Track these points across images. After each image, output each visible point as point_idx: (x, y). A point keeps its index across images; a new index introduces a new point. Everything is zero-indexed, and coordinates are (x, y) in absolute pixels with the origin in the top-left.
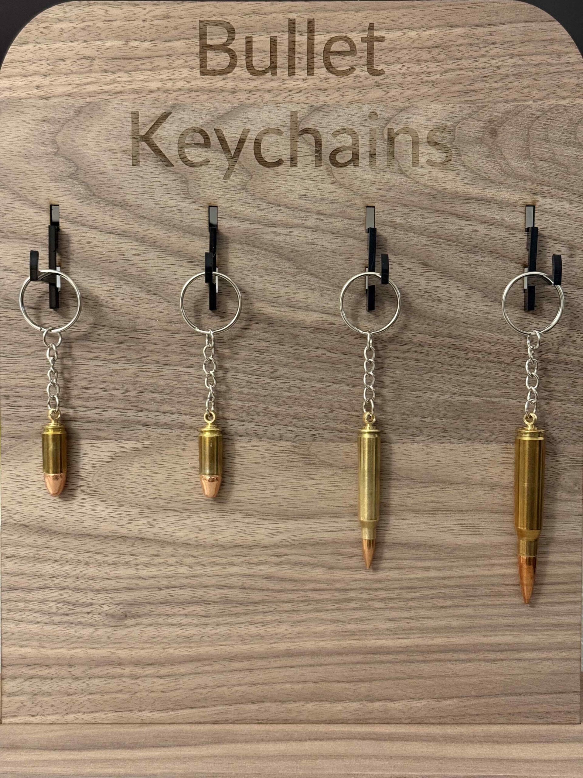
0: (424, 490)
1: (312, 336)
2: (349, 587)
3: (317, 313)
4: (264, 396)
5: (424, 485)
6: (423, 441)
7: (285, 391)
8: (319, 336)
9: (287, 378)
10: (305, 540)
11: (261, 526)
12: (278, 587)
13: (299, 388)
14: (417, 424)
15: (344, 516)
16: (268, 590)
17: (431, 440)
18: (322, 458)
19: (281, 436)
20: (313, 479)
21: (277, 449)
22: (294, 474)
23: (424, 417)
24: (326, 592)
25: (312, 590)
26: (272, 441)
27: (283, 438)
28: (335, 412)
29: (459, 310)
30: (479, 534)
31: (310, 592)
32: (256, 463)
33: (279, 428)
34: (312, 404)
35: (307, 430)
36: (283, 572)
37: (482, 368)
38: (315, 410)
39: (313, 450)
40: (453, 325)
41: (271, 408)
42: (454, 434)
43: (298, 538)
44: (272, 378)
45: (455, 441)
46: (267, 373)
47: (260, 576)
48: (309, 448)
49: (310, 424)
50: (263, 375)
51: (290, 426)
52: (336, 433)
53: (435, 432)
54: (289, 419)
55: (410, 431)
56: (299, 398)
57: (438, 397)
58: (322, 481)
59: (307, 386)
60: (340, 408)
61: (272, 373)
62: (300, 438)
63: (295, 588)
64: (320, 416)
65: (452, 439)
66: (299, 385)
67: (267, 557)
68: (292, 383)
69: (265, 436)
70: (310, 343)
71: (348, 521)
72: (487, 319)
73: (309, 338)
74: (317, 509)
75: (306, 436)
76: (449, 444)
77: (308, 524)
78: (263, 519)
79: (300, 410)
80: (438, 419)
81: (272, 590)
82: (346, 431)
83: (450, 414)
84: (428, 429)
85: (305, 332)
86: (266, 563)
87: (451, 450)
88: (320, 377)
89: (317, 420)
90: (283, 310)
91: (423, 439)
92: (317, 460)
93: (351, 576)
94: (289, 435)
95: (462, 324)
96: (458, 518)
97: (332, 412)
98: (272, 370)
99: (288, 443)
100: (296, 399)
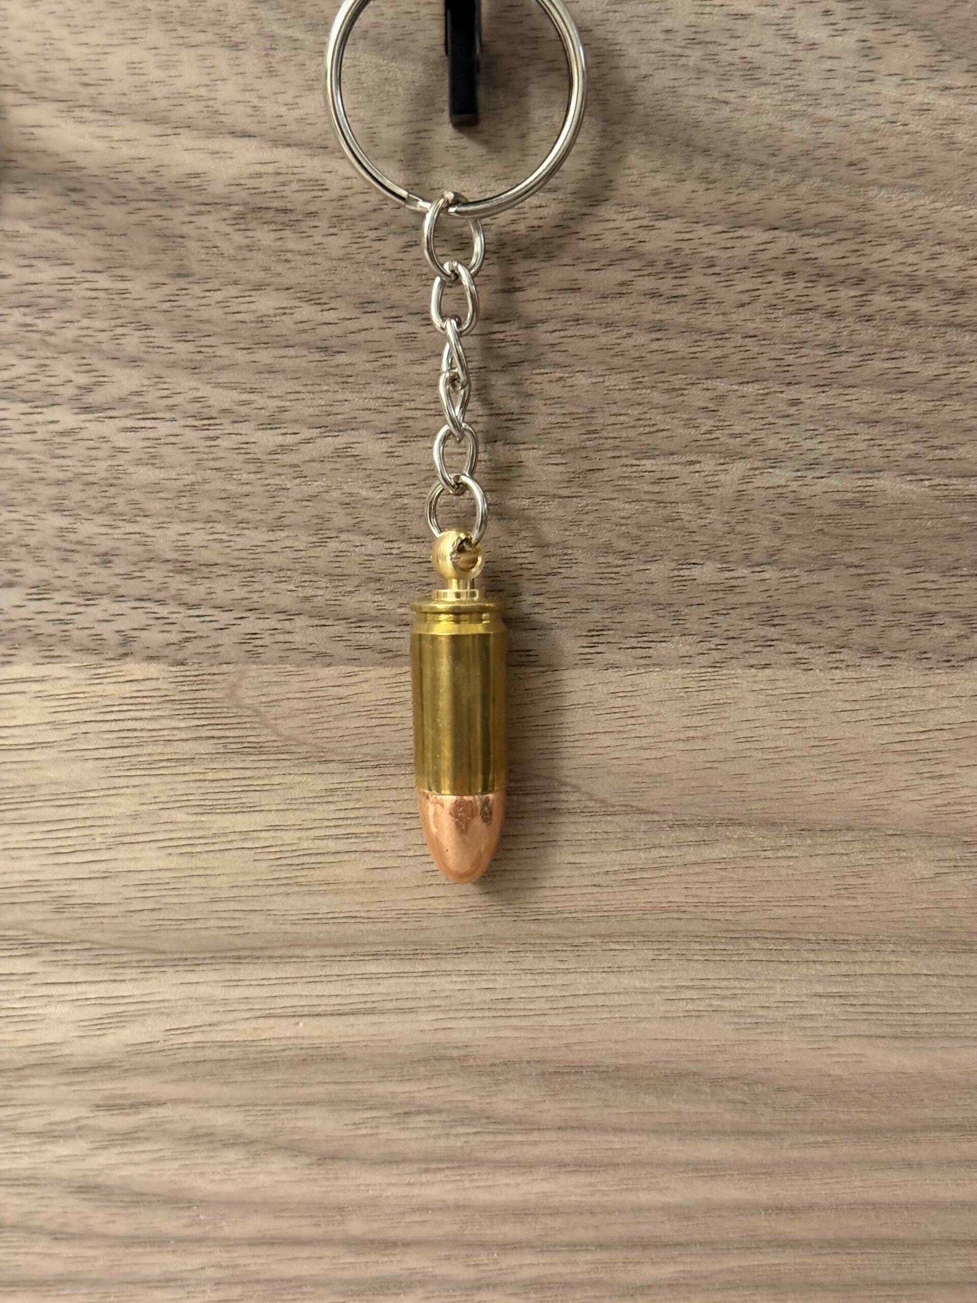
0: (691, 854)
1: (239, 238)
2: (399, 1233)
3: (253, 143)
4: (59, 483)
5: (688, 835)
6: (685, 660)
7: (139, 462)
8: (264, 236)
9: (145, 412)
10: (223, 1045)
11: (60, 990)
12: (122, 1226)
13: (189, 449)
14: (660, 591)
15: (376, 956)
16: (85, 1236)
17: (716, 656)
18: (286, 727)
19: (126, 640)
20: (253, 809)
21: (111, 689)
22: (181, 788)
23: (686, 562)
24: (306, 1252)
25: (254, 1242)
26: (93, 659)
27: (135, 646)
28: (333, 545)
29: (831, 113)
30: (917, 1037)
31: (247, 1251)
32: (31, 747)
33: (116, 608)
34: (242, 514)
35: (225, 618)
36: (141, 1170)
37: (929, 355)
38: (257, 537)
39: (249, 696)
40: (805, 175)
41: (86, 529)
42: (809, 631)
43: (197, 1037)
44: (87, 409)
45: (818, 658)
46: (69, 391)
47: (57, 1181)
48: (234, 687)
49: (241, 592)
50: (50, 399)
51: (161, 602)
52: (341, 628)
53: (733, 623)
54: (156, 574)
55: (633, 619)
56: (191, 489)
57: (745, 479)
58: (291, 818)
59: (223, 443)
60: (355, 528)
61: (87, 389)
62: (199, 646)
63: (195, 1231)
64: (275, 560)
65: (803, 651)
66: (192, 437)
67: (84, 1112)
68: (163, 429)
69: (65, 639)
70: (230, 267)
71: (390, 976)
72: (951, 144)
73: (224, 245)
74: (269, 926)
75: (226, 638)
76: (790, 673)
77: (236, 983)
78: (66, 964)
79: (198, 538)
80: (743, 571)
81: (105, 1236)
82: (377, 619)
83: (794, 548)
84: (705, 611)
85: (210, 222)
86: (79, 1131)
87: (799, 696)
88: (273, 404)
89: (268, 580)
90: (117, 134)
91: (683, 650)
92: (266, 736)
93: (406, 1191)
94: (154, 637)
95: (844, 172)
96: (830, 969)
97: (322, 543)
98: (83, 379)
99: (153, 669)
100: (180, 493)
